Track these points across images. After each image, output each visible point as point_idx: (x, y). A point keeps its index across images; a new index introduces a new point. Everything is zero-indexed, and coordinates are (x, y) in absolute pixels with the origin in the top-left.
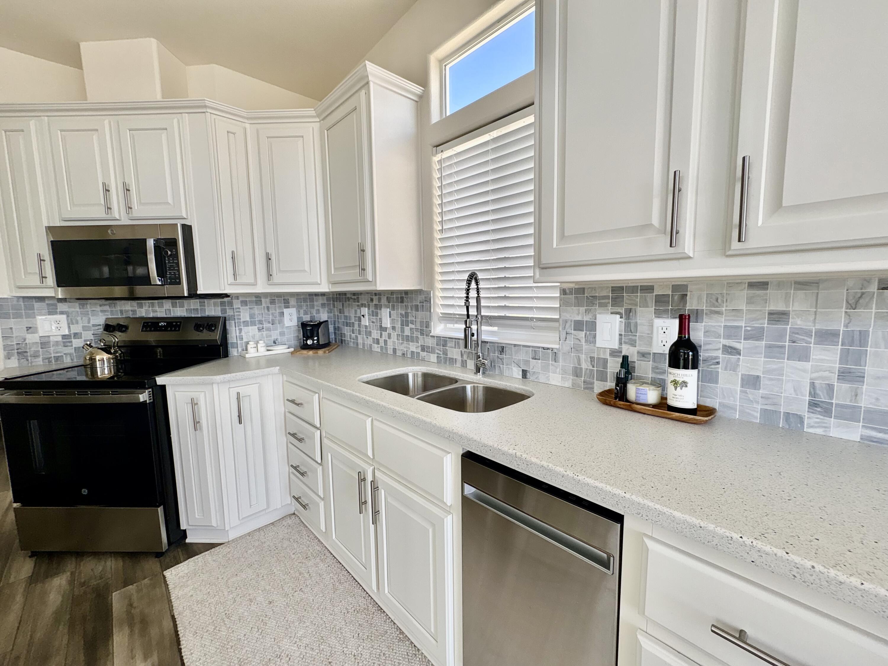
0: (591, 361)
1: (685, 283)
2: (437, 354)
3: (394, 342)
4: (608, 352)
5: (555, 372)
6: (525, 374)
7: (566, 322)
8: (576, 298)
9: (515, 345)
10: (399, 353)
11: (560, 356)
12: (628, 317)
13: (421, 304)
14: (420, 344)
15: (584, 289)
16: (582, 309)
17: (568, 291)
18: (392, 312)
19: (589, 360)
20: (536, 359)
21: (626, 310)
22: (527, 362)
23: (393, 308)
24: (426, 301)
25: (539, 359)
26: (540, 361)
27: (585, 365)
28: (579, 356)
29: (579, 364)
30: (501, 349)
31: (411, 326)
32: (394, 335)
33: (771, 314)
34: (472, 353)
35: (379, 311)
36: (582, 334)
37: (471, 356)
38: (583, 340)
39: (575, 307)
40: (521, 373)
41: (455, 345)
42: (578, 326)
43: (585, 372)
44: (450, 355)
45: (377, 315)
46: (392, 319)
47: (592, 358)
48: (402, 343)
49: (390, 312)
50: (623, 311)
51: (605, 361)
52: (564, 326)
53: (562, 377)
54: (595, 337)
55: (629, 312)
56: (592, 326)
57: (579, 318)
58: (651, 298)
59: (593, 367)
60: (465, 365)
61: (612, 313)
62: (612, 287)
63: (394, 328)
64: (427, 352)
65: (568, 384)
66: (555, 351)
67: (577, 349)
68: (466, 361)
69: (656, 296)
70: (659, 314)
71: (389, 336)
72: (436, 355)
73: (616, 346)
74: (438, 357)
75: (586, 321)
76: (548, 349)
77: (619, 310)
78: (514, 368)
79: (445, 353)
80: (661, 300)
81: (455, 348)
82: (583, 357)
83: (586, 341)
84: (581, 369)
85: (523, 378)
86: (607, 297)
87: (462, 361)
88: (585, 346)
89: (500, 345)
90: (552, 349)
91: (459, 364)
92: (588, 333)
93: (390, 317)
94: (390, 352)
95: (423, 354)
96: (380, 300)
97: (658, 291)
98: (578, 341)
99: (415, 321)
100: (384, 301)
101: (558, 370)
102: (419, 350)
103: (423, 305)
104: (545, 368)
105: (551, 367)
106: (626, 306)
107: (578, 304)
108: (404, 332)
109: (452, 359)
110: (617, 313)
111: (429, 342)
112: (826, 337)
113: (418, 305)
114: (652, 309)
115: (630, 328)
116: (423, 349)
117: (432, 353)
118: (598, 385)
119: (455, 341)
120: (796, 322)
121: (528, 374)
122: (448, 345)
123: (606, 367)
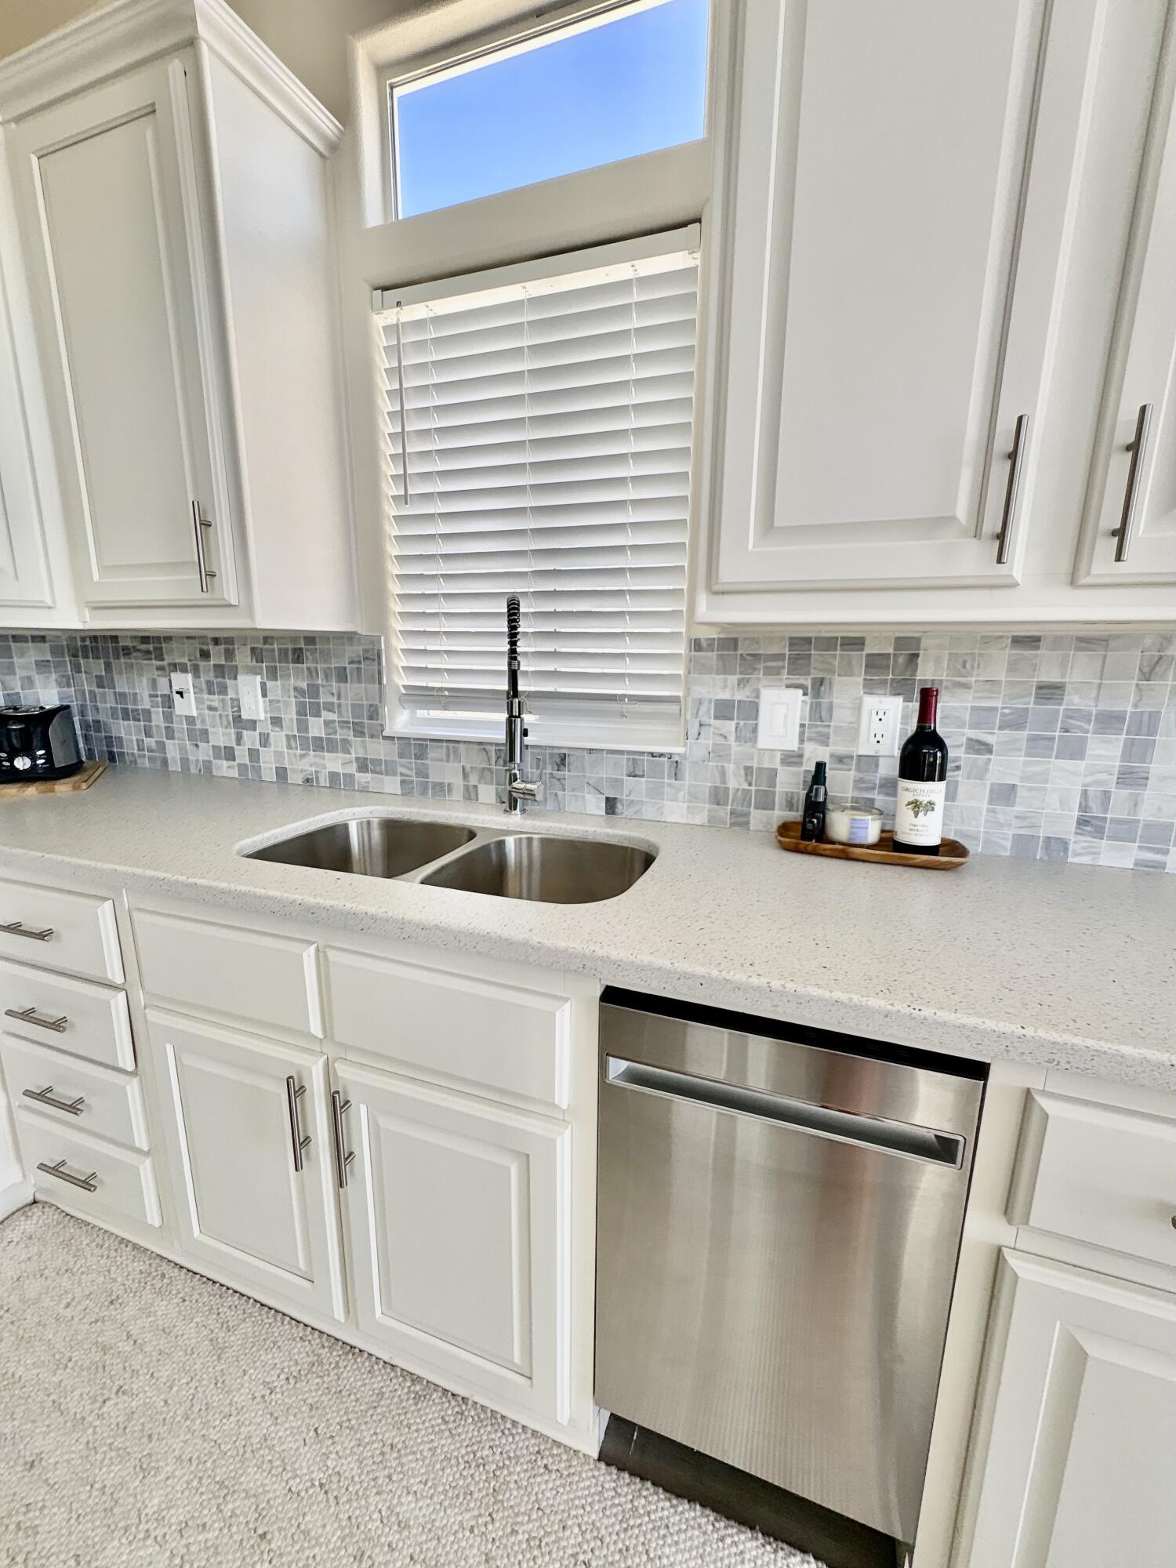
0: (746, 775)
1: (917, 635)
2: (402, 774)
3: (279, 755)
4: (778, 756)
5: (675, 799)
6: (611, 805)
7: (700, 703)
8: (721, 657)
9: (591, 751)
10: (295, 778)
11: (686, 768)
12: (817, 694)
13: (355, 666)
14: (353, 756)
15: (736, 640)
16: (733, 679)
17: (704, 644)
18: (269, 684)
19: (742, 772)
20: (635, 776)
21: (814, 680)
22: (617, 783)
23: (273, 674)
24: (366, 658)
25: (643, 776)
26: (643, 780)
27: (735, 783)
28: (722, 767)
29: (724, 782)
30: (558, 760)
31: (326, 715)
32: (278, 738)
33: (1040, 687)
34: (490, 770)
35: (229, 682)
36: (730, 726)
37: (488, 778)
38: (732, 738)
39: (718, 674)
40: (603, 805)
41: (448, 755)
42: (724, 710)
43: (735, 795)
44: (434, 778)
45: (223, 690)
46: (270, 701)
47: (748, 770)
48: (302, 756)
49: (263, 686)
50: (809, 683)
51: (773, 773)
52: (695, 712)
53: (688, 807)
54: (755, 730)
55: (819, 683)
56: (751, 710)
57: (726, 695)
58: (859, 658)
59: (750, 784)
60: (473, 796)
61: (788, 686)
62: (790, 638)
63: (276, 721)
64: (373, 772)
65: (701, 818)
66: (676, 758)
67: (719, 753)
68: (476, 787)
69: (868, 655)
70: (870, 687)
71: (265, 740)
72: (399, 778)
73: (793, 745)
74: (403, 782)
75: (739, 702)
76: (661, 755)
77: (801, 680)
78: (588, 796)
79: (422, 773)
80: (876, 663)
81: (448, 760)
82: (731, 768)
83: (738, 738)
84: (727, 789)
85: (607, 813)
86: (779, 657)
87: (467, 788)
88: (735, 748)
89: (556, 751)
90: (670, 756)
91: (458, 794)
92: (742, 723)
93: (264, 695)
94: (269, 774)
95: (362, 778)
96: (229, 654)
97: (869, 649)
98: (722, 738)
99: (339, 705)
100: (243, 657)
101: (682, 794)
102: (353, 769)
103: (359, 670)
104: (656, 793)
105: (667, 790)
106: (815, 674)
107: (725, 670)
108: (306, 730)
109: (442, 784)
110: (797, 686)
111: (379, 750)
112: (1109, 722)
113: (345, 668)
114: (860, 680)
115: (819, 713)
116: (363, 765)
117: (387, 774)
118: (757, 817)
119: (448, 747)
120: (1074, 700)
121: (619, 806)
122: (430, 756)
123: (773, 784)
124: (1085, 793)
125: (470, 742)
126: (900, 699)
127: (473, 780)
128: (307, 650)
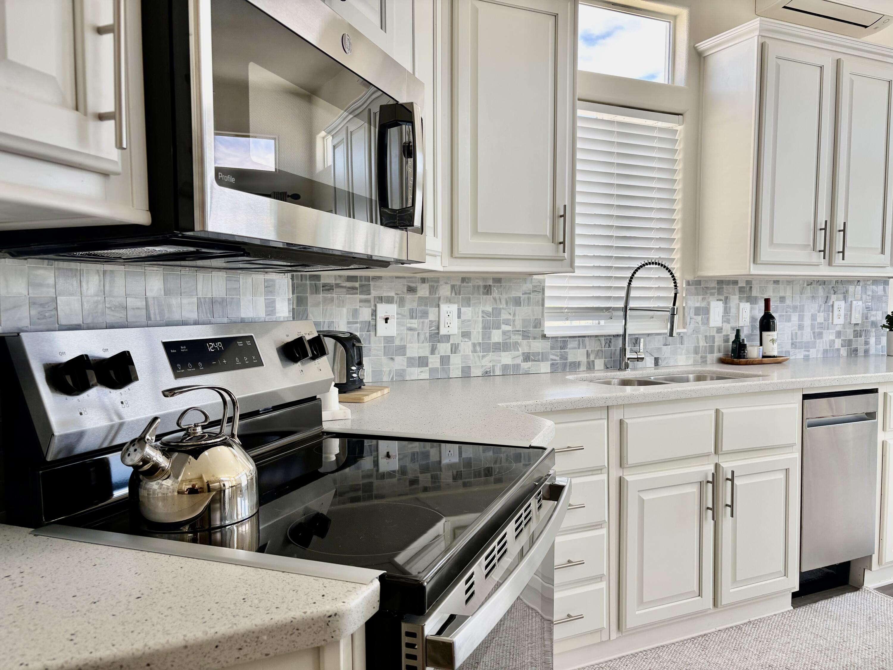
0: (706, 339)
1: (751, 279)
2: (552, 360)
3: (465, 357)
4: (715, 330)
5: (681, 354)
6: (656, 360)
7: (690, 308)
8: (696, 288)
9: (648, 335)
10: (476, 372)
11: (685, 339)
12: (726, 303)
13: (527, 296)
14: (521, 352)
15: (700, 281)
16: (700, 297)
17: (691, 283)
18: (463, 309)
19: (704, 338)
20: (666, 345)
21: (725, 297)
22: (659, 349)
23: (467, 302)
24: (534, 291)
25: (669, 345)
26: (669, 346)
27: (702, 343)
28: (698, 336)
29: (698, 343)
30: (634, 341)
31: (504, 328)
32: (466, 347)
33: (780, 298)
34: (602, 351)
35: (432, 309)
36: (699, 318)
37: (601, 355)
38: (700, 323)
39: (695, 295)
40: (653, 362)
41: (579, 344)
42: (698, 311)
43: (702, 349)
44: (571, 359)
45: (424, 316)
46: (464, 321)
47: (706, 336)
48: (482, 357)
49: (459, 310)
50: (723, 298)
51: (713, 337)
52: (689, 313)
53: (686, 357)
54: (708, 319)
55: (727, 298)
56: (707, 311)
57: (698, 305)
58: (736, 288)
59: (707, 343)
60: (592, 366)
61: (717, 300)
62: (717, 280)
63: (466, 335)
64: (534, 361)
65: (691, 362)
66: (682, 335)
67: (696, 331)
68: (593, 361)
69: (739, 287)
70: (741, 299)
71: (455, 349)
72: (549, 363)
73: (720, 325)
74: (552, 364)
75: (702, 307)
77: (720, 297)
78: (647, 358)
79: (564, 357)
80: (741, 290)
81: (579, 348)
82: (700, 336)
83: (702, 323)
84: (699, 346)
85: (655, 366)
86: (714, 288)
87: (588, 363)
88: (702, 328)
89: (634, 337)
90: (679, 334)
91: (583, 368)
92: (703, 316)
93: (459, 317)
94: (455, 374)
95: (526, 365)
96: (433, 290)
97: (740, 285)
98: (697, 324)
99: (514, 321)
100: (444, 291)
101: (684, 351)
102: (519, 360)
103: (529, 298)
104: (674, 352)
105: (679, 350)
106: (725, 295)
107: (698, 294)
108: (489, 338)
109: (574, 363)
110: (720, 300)
111: (538, 346)
112: (795, 308)
113: (520, 297)
114: (737, 297)
115: (727, 310)
116: (527, 358)
117: (542, 361)
118: (709, 356)
119: (579, 341)
120: (788, 302)
121: (660, 361)
122: (569, 346)
123: (714, 342)
124: (792, 333)
125: (591, 336)
126: (749, 304)
127: (592, 357)
128: (494, 286)
